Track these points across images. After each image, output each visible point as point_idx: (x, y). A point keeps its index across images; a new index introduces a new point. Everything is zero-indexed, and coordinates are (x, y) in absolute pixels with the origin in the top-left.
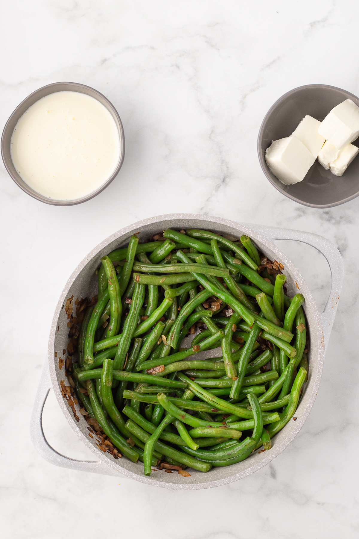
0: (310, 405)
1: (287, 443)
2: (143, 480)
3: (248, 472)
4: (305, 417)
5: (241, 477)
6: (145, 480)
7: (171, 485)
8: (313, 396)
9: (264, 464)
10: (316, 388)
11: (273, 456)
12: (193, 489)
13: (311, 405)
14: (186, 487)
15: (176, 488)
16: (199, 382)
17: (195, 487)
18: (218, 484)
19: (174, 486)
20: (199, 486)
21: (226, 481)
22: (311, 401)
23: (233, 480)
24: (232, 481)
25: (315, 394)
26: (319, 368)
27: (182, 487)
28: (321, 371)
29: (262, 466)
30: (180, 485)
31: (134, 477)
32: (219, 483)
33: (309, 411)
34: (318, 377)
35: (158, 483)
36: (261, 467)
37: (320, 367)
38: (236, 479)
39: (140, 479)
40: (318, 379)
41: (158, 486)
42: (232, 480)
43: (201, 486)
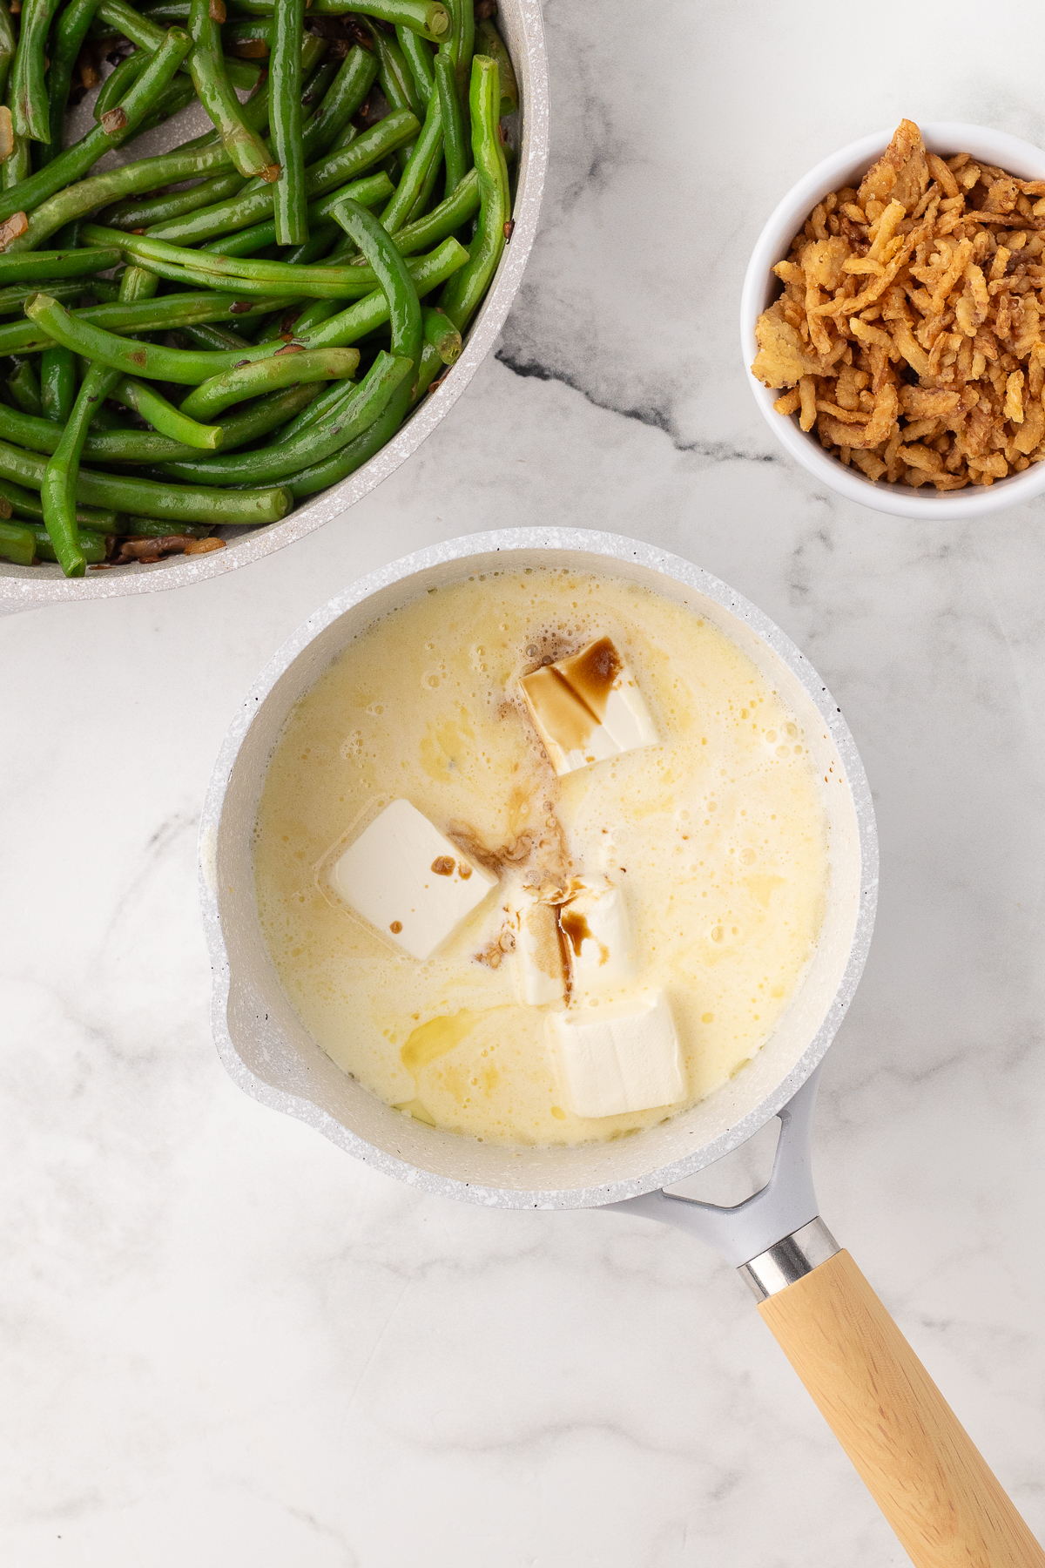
0: (536, 155)
1: (503, 306)
2: (58, 590)
3: (401, 449)
4: (533, 200)
5: (384, 472)
6: (66, 589)
7: (157, 578)
8: (539, 120)
9: (448, 402)
10: (539, 90)
11: (468, 365)
12: (236, 564)
13: (541, 153)
14: (211, 565)
15: (178, 580)
16: (162, 235)
17: (239, 558)
18: (316, 520)
19: (169, 577)
20: (252, 549)
21: (339, 500)
22: (537, 140)
23: (359, 489)
24: (358, 497)
25: (542, 113)
26: (529, 21)
27: (195, 571)
28: (536, 29)
29: (442, 412)
30: (190, 567)
31: (23, 590)
32: (316, 516)
33: (540, 174)
34: (533, 50)
35: (112, 584)
36: (441, 416)
37: (528, 15)
38: (371, 484)
39: (45, 592)
40: (534, 57)
41: (113, 593)
42: (356, 491)
43: (259, 548)
